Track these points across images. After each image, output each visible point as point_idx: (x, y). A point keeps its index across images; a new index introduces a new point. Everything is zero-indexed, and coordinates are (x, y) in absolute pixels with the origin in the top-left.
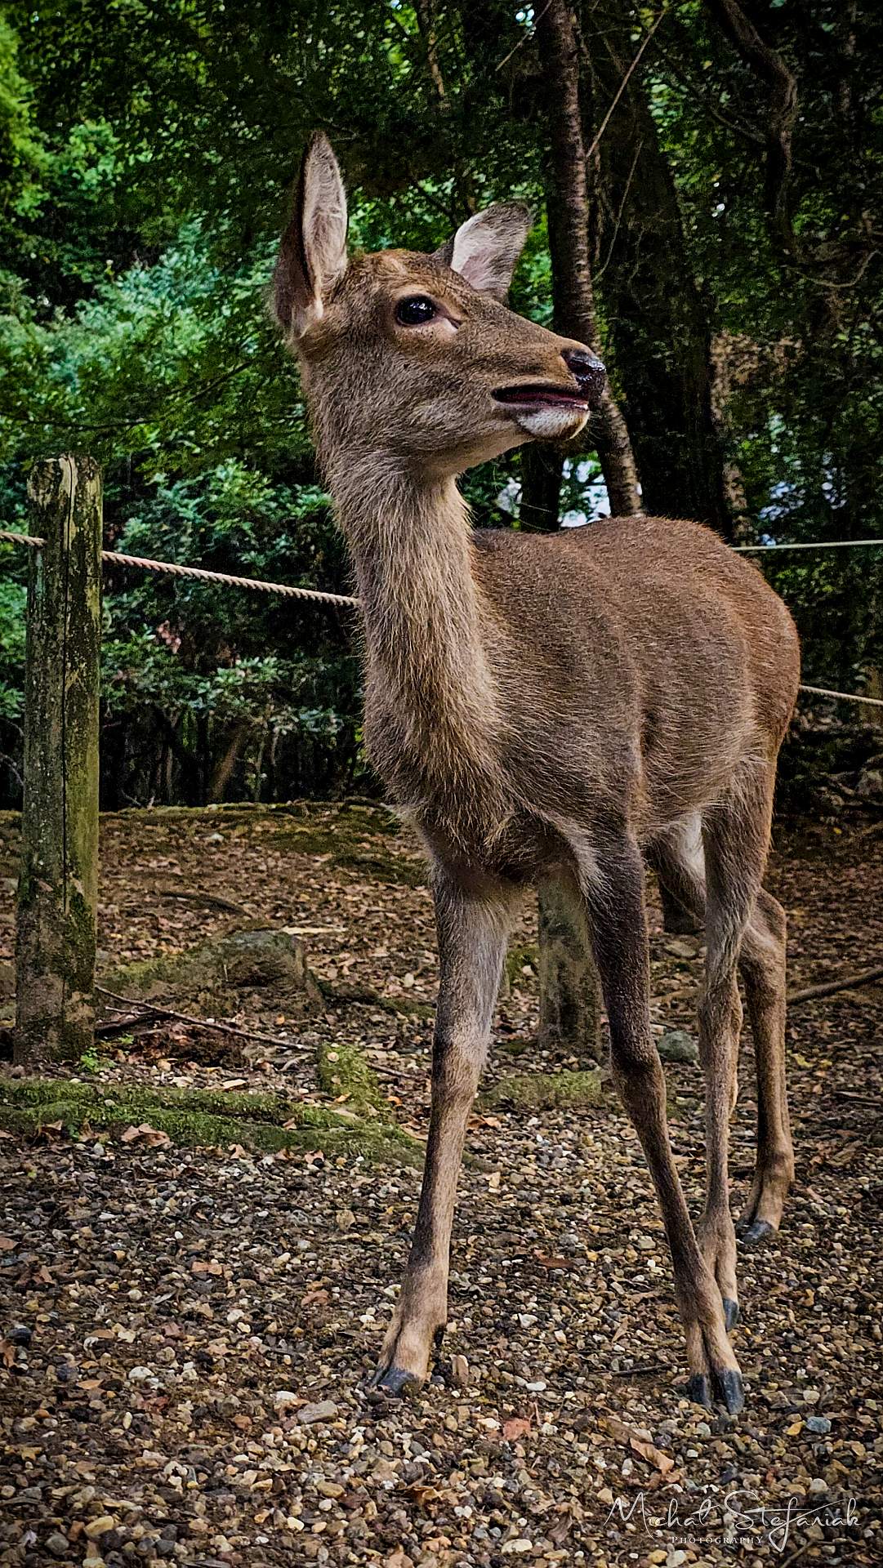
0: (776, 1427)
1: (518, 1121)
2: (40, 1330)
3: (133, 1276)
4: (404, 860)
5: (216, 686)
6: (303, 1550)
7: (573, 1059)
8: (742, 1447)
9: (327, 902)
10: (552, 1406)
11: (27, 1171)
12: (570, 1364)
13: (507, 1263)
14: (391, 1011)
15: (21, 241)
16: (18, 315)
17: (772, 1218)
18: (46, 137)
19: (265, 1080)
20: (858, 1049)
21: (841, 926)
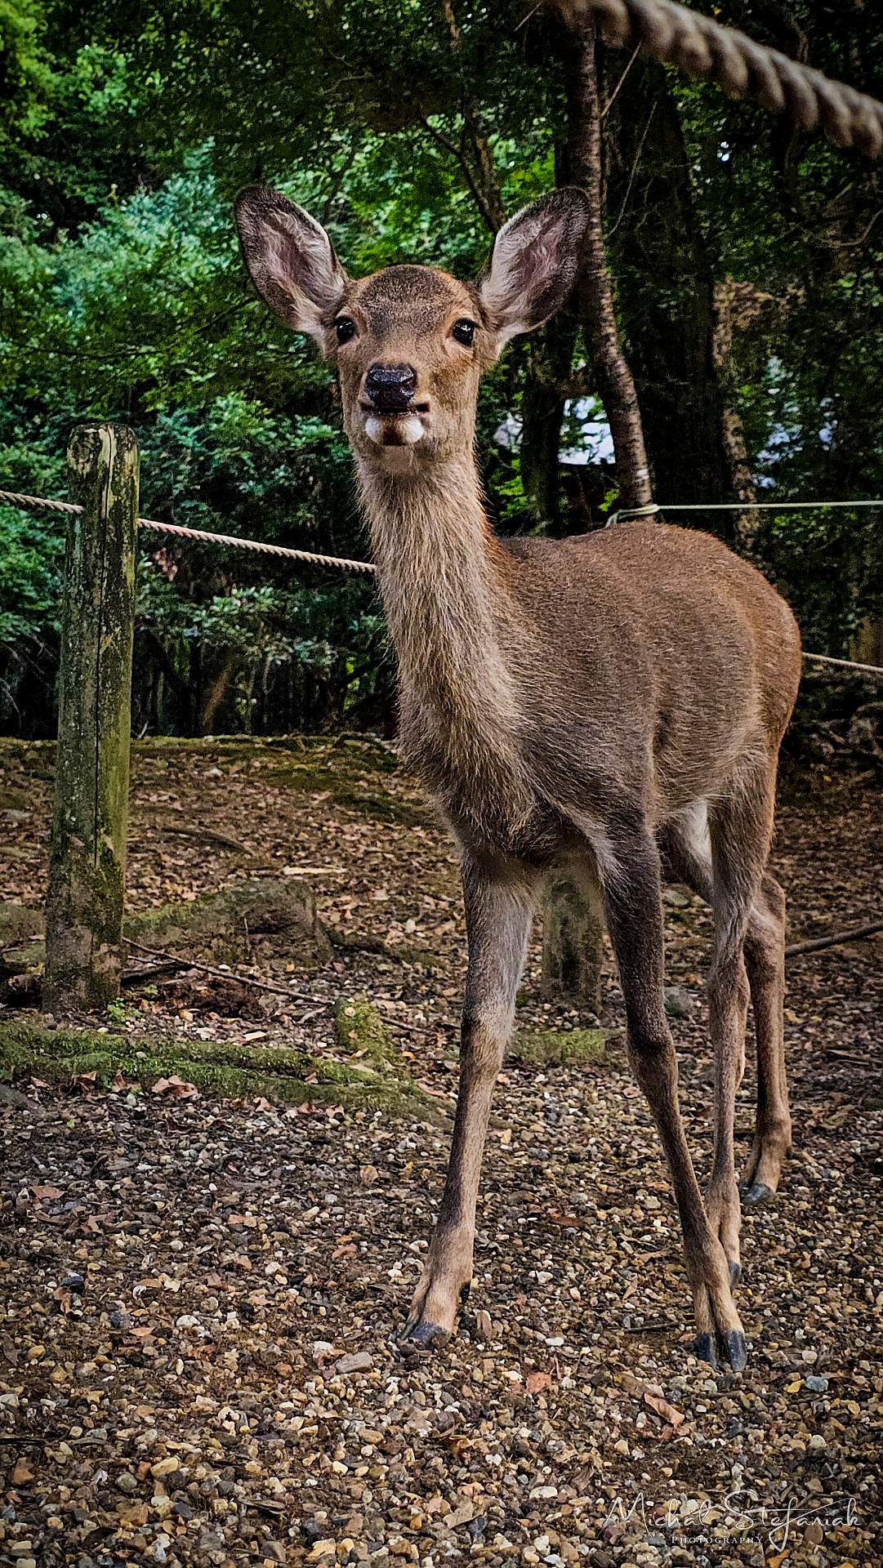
0: (778, 1385)
1: (527, 1077)
2: (92, 1278)
3: (174, 1227)
4: (401, 800)
5: (210, 616)
6: (349, 1492)
7: (574, 1013)
8: (747, 1404)
9: (326, 841)
10: (570, 1361)
11: (65, 1121)
12: (585, 1321)
13: (521, 1221)
14: (397, 960)
15: (24, 161)
16: (20, 236)
17: (770, 1180)
18: (53, 57)
19: (284, 1032)
20: (847, 1004)
21: (829, 876)
